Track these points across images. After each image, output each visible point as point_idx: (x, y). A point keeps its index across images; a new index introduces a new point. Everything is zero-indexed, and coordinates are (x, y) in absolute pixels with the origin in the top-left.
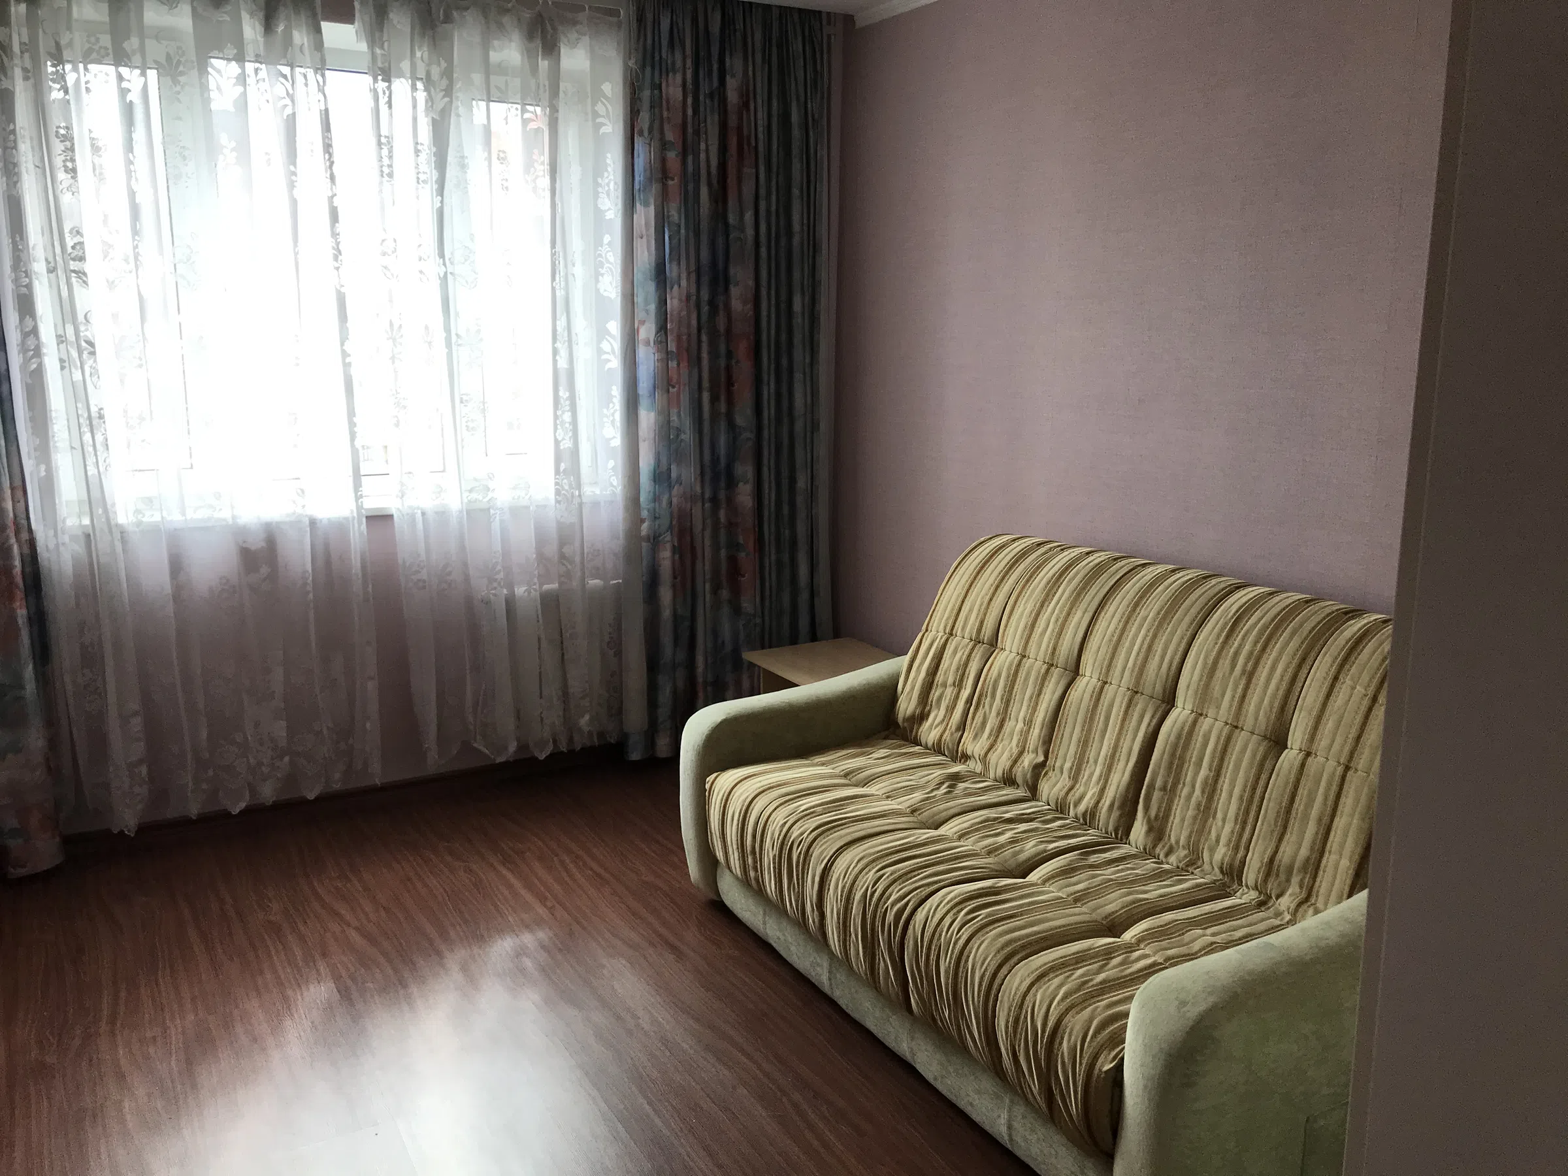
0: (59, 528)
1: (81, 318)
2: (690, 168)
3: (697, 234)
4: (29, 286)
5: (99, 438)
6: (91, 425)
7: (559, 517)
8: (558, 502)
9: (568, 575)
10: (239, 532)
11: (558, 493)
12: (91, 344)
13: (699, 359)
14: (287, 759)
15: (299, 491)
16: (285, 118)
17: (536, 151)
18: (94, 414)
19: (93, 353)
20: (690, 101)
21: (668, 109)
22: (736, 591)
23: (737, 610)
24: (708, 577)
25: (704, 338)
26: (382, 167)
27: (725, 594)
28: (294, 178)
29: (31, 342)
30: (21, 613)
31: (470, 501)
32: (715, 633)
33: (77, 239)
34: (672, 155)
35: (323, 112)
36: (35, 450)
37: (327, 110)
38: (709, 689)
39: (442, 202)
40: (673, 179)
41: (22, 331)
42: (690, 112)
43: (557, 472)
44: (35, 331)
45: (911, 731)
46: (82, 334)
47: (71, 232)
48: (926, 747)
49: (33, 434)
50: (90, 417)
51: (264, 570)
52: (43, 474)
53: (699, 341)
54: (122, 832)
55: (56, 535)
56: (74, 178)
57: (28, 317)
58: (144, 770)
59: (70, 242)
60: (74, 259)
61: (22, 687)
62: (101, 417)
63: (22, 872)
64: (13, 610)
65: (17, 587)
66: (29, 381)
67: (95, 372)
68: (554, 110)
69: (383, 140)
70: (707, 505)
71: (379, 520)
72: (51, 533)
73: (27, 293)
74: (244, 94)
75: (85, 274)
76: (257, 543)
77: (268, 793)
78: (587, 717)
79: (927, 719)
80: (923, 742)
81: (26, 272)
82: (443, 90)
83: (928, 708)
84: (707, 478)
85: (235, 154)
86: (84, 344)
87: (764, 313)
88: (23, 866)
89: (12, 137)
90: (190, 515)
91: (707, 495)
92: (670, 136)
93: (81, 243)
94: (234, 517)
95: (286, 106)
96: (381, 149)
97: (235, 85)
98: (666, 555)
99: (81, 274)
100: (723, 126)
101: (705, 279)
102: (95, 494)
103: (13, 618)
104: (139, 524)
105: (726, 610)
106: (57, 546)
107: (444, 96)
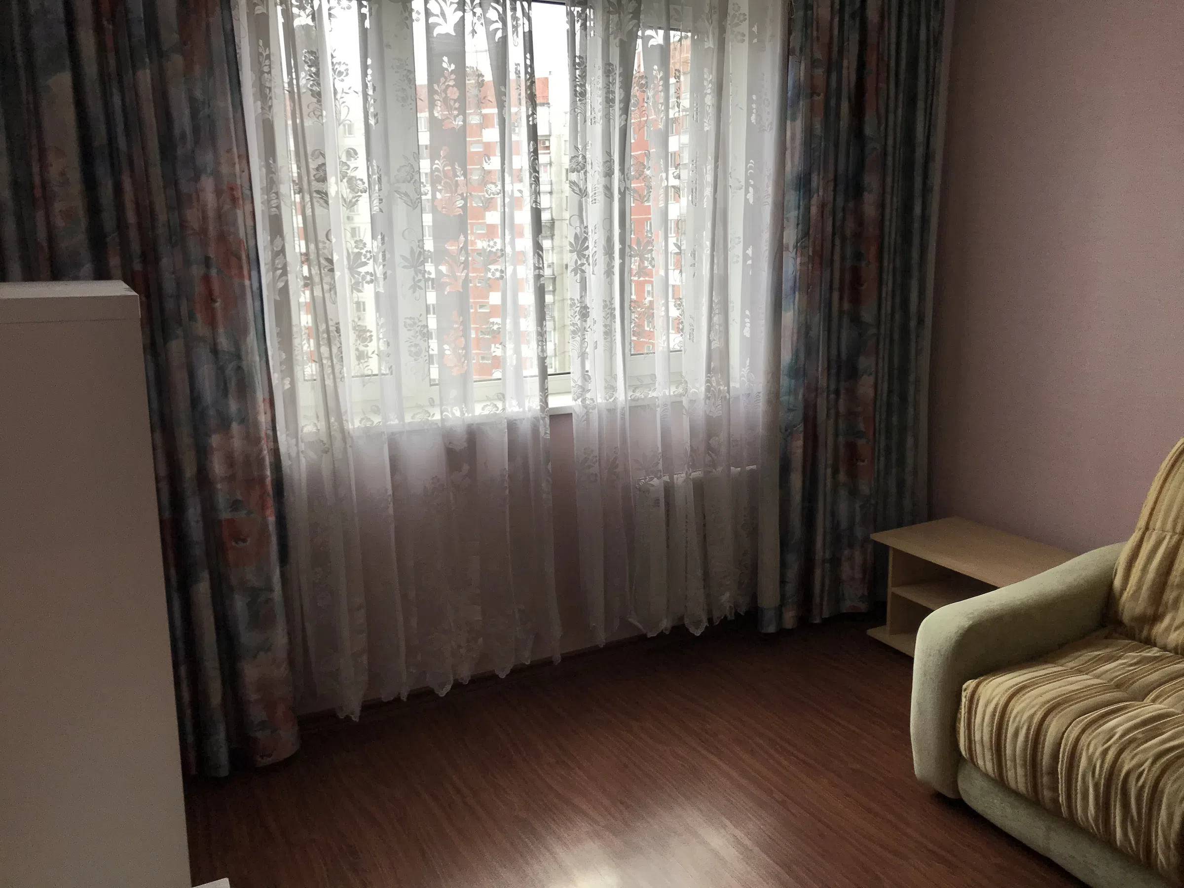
0: (299, 437)
1: (321, 236)
2: (834, 84)
3: (837, 146)
4: (278, 207)
5: (335, 350)
6: (329, 339)
7: (708, 412)
8: (707, 398)
9: (713, 464)
10: (447, 435)
11: (708, 389)
12: (330, 261)
13: (832, 261)
14: (481, 640)
15: (500, 396)
16: (497, 41)
17: (706, 70)
18: (332, 329)
19: (332, 270)
20: (836, 20)
21: (817, 30)
22: (853, 474)
23: (853, 492)
24: (830, 462)
25: (838, 242)
26: (575, 86)
27: (842, 477)
28: (503, 98)
29: (279, 262)
30: (271, 519)
31: (633, 400)
32: (833, 514)
33: (320, 161)
34: (820, 72)
35: (527, 35)
36: (281, 364)
37: (530, 32)
38: (827, 565)
39: (626, 120)
40: (819, 95)
41: (273, 250)
42: (836, 32)
43: (709, 370)
44: (282, 251)
45: (1141, 631)
46: (320, 252)
47: (312, 155)
48: (1164, 648)
49: (279, 349)
50: (328, 331)
51: (466, 467)
52: (287, 386)
53: (833, 245)
54: (348, 718)
55: (297, 445)
56: (319, 101)
57: (278, 236)
58: (365, 659)
59: (313, 165)
60: (318, 180)
61: (271, 590)
62: (338, 331)
63: (268, 761)
64: (265, 518)
65: (269, 495)
66: (278, 298)
67: (333, 288)
68: (722, 30)
69: (577, 60)
70: (832, 396)
71: (560, 419)
72: (294, 441)
73: (278, 213)
74: (463, 18)
75: (326, 194)
76: (461, 444)
77: (465, 673)
78: (727, 595)
79: (1162, 621)
80: (1160, 641)
81: (277, 193)
82: (631, 13)
83: (1161, 610)
84: (833, 371)
85: (453, 76)
86: (323, 261)
87: (887, 217)
88: (270, 756)
89: (267, 62)
90: (408, 419)
91: (833, 387)
92: (818, 55)
93: (324, 164)
94: (442, 420)
95: (497, 29)
96: (576, 69)
97: (455, 11)
98: (797, 446)
99: (324, 195)
100: (863, 43)
101: (841, 187)
102: (331, 403)
103: (265, 525)
104: (367, 430)
105: (843, 493)
106: (298, 453)
107: (632, 18)
